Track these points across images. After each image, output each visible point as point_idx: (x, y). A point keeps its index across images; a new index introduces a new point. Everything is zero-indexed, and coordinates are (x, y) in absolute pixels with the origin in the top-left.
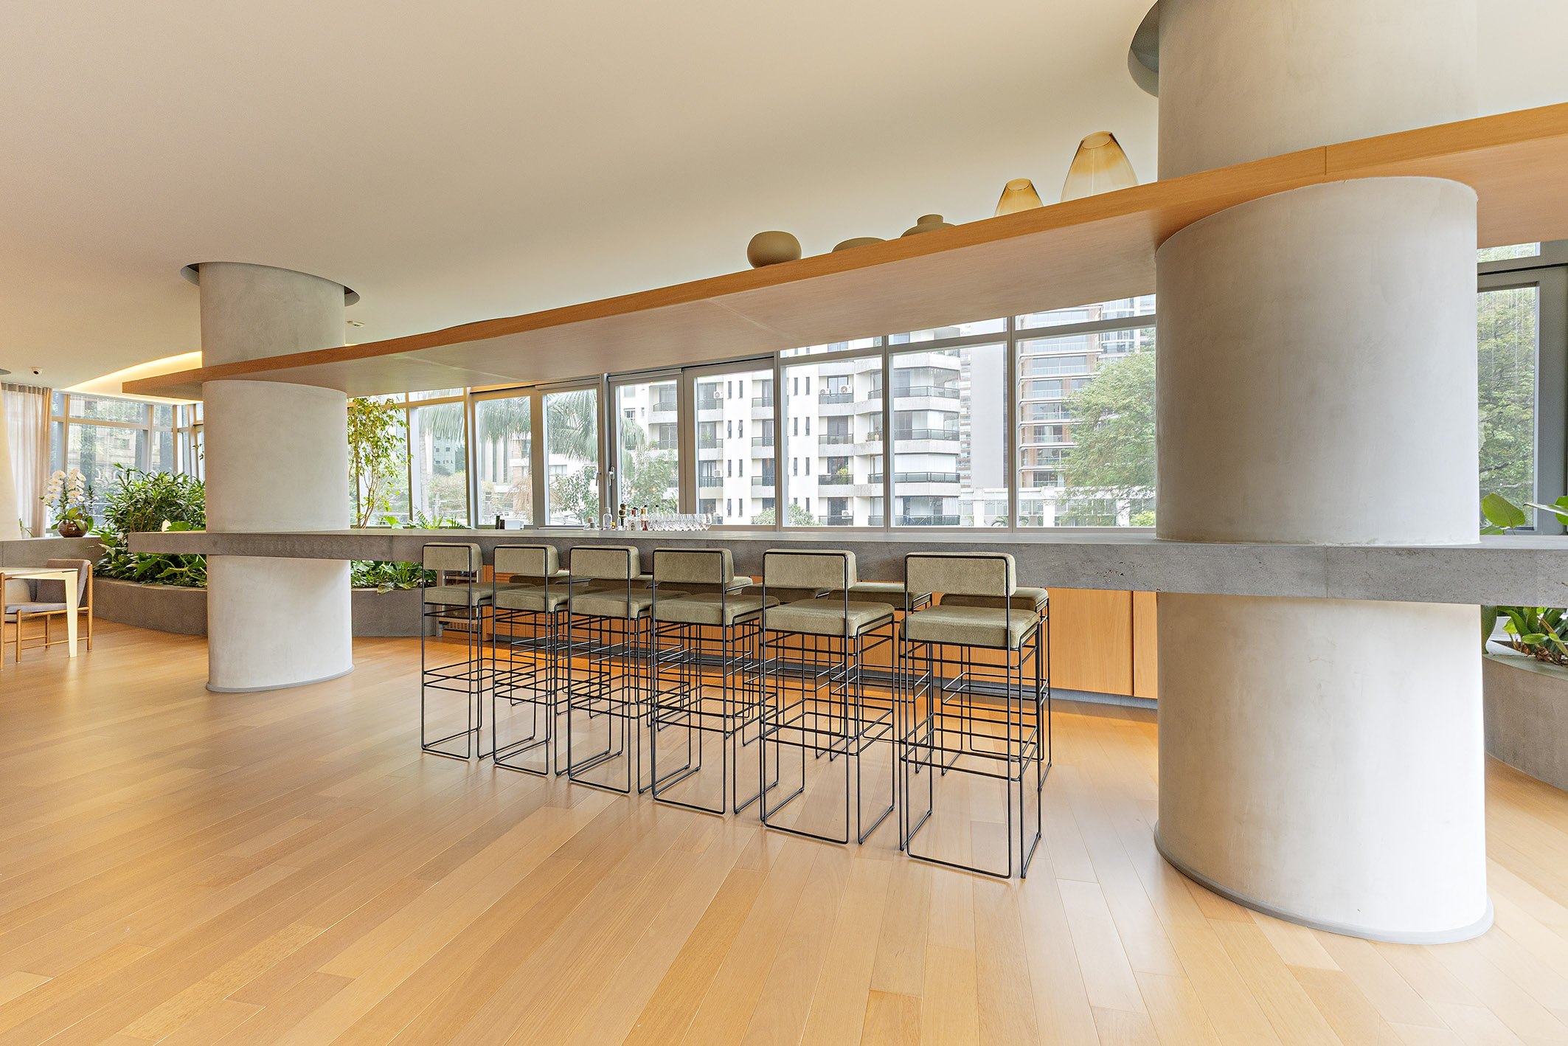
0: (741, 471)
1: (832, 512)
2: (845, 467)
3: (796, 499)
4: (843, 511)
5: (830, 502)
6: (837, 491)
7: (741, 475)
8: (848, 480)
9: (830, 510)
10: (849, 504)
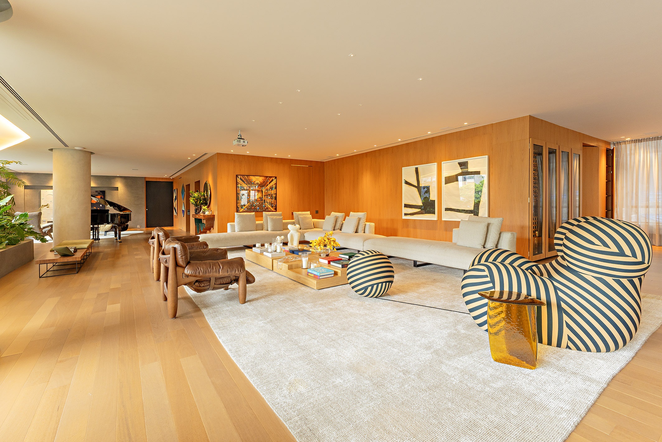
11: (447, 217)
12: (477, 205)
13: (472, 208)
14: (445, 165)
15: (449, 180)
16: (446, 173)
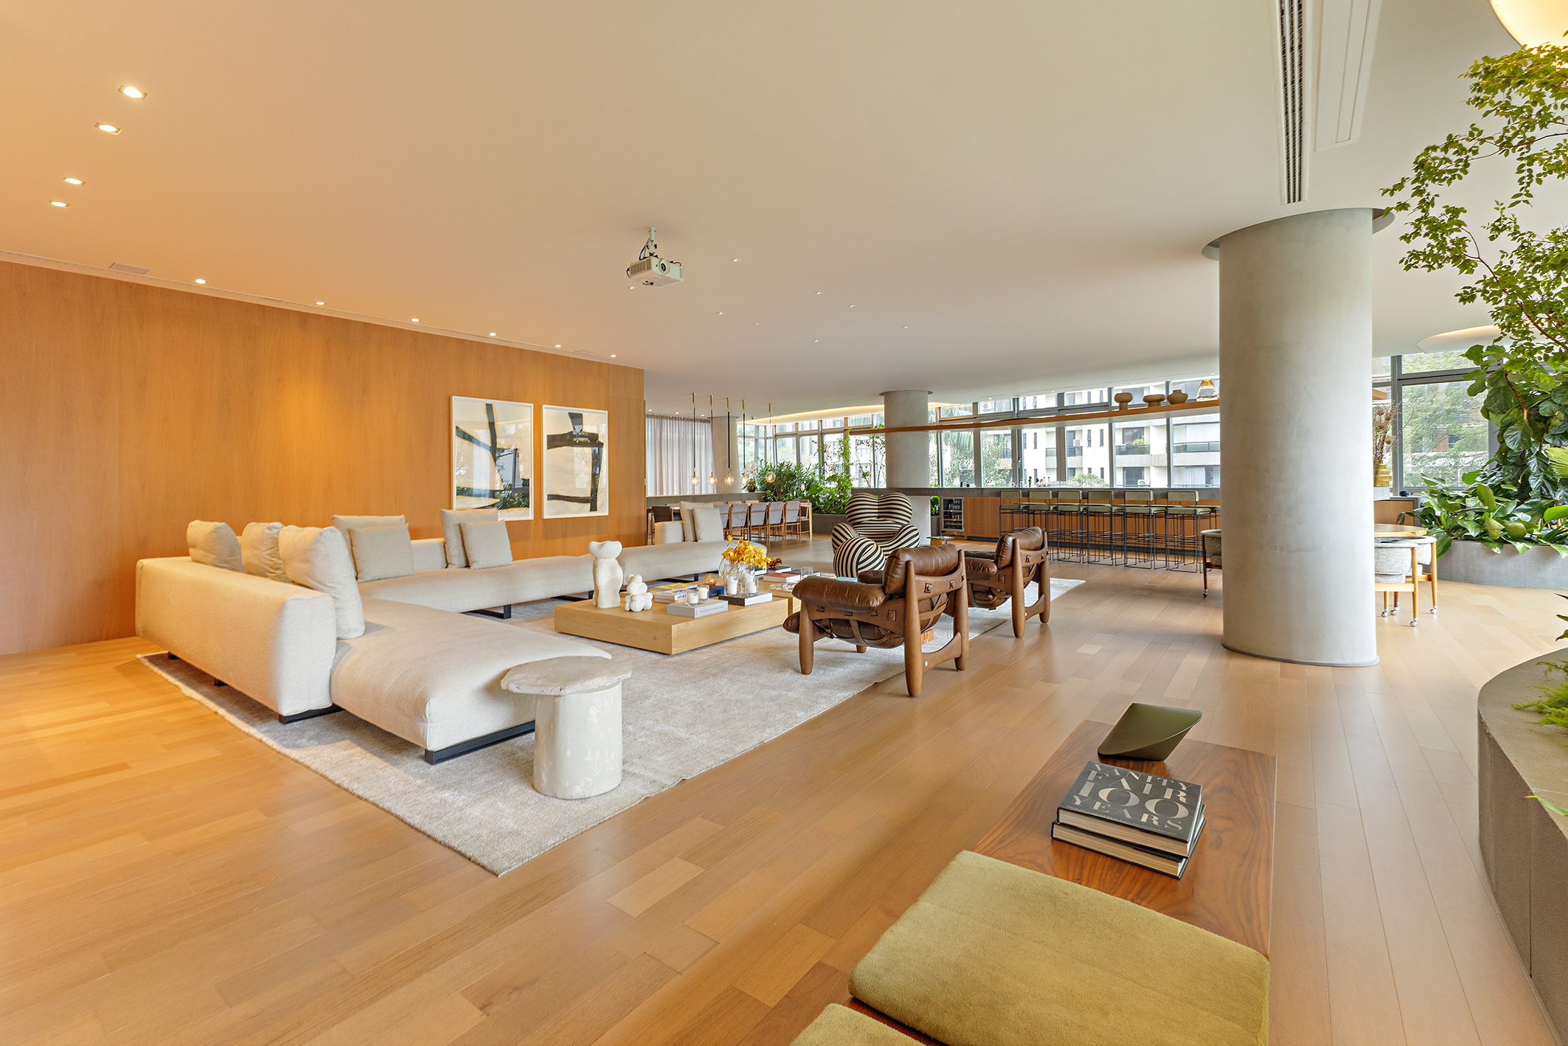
0: (1036, 444)
1: (1127, 481)
2: (1140, 438)
3: (1090, 469)
4: (1139, 481)
5: (1125, 472)
6: (1133, 461)
7: (1036, 447)
8: (1144, 450)
9: (1125, 480)
10: (1145, 472)
11: (552, 511)
12: (594, 491)
13: (588, 494)
14: (548, 412)
15: (555, 441)
16: (549, 429)
